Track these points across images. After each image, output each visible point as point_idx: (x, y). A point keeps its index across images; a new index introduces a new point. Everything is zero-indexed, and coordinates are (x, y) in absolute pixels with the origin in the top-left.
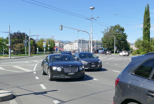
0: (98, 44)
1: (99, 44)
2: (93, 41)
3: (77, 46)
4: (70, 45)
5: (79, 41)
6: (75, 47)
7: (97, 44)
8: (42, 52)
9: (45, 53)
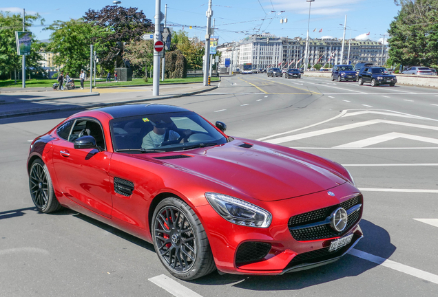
0: (313, 48)
1: (315, 48)
2: (298, 39)
3: (251, 56)
4: (227, 51)
5: (257, 39)
6: (242, 56)
7: (311, 48)
8: (198, 72)
9: (212, 74)
